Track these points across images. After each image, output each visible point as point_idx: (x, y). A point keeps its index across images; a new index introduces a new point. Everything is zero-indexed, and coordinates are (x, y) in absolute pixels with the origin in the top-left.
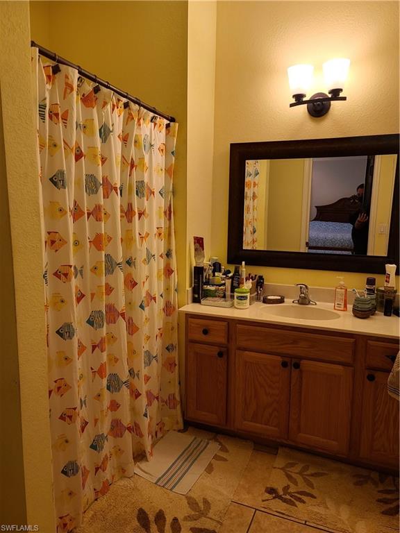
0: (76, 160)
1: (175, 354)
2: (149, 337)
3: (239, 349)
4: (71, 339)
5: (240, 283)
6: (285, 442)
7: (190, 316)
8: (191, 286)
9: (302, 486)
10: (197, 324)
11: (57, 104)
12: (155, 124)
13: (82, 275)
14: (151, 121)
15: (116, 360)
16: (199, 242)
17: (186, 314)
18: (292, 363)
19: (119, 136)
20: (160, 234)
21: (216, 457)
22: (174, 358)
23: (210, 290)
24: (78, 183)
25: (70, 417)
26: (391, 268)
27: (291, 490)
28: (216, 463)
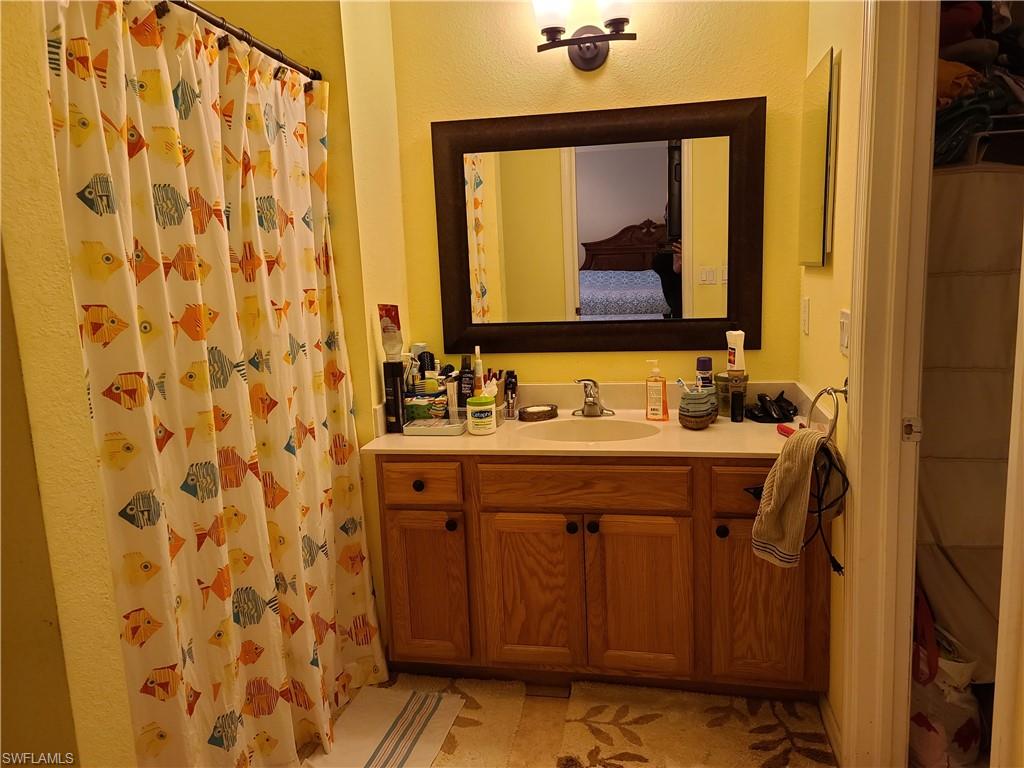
0: (131, 155)
1: (360, 538)
2: (307, 509)
3: (487, 510)
4: (154, 524)
5: (474, 387)
6: (583, 671)
7: (384, 459)
8: (380, 401)
9: (622, 745)
10: (401, 473)
11: (83, 38)
12: (284, 84)
13: (163, 392)
14: (275, 77)
15: (248, 560)
16: (390, 313)
17: (377, 455)
18: (584, 524)
19: (214, 106)
20: (311, 303)
21: (460, 722)
22: (359, 544)
23: (418, 406)
24: (139, 201)
25: (164, 686)
26: (736, 337)
27: (602, 755)
28: (460, 733)
